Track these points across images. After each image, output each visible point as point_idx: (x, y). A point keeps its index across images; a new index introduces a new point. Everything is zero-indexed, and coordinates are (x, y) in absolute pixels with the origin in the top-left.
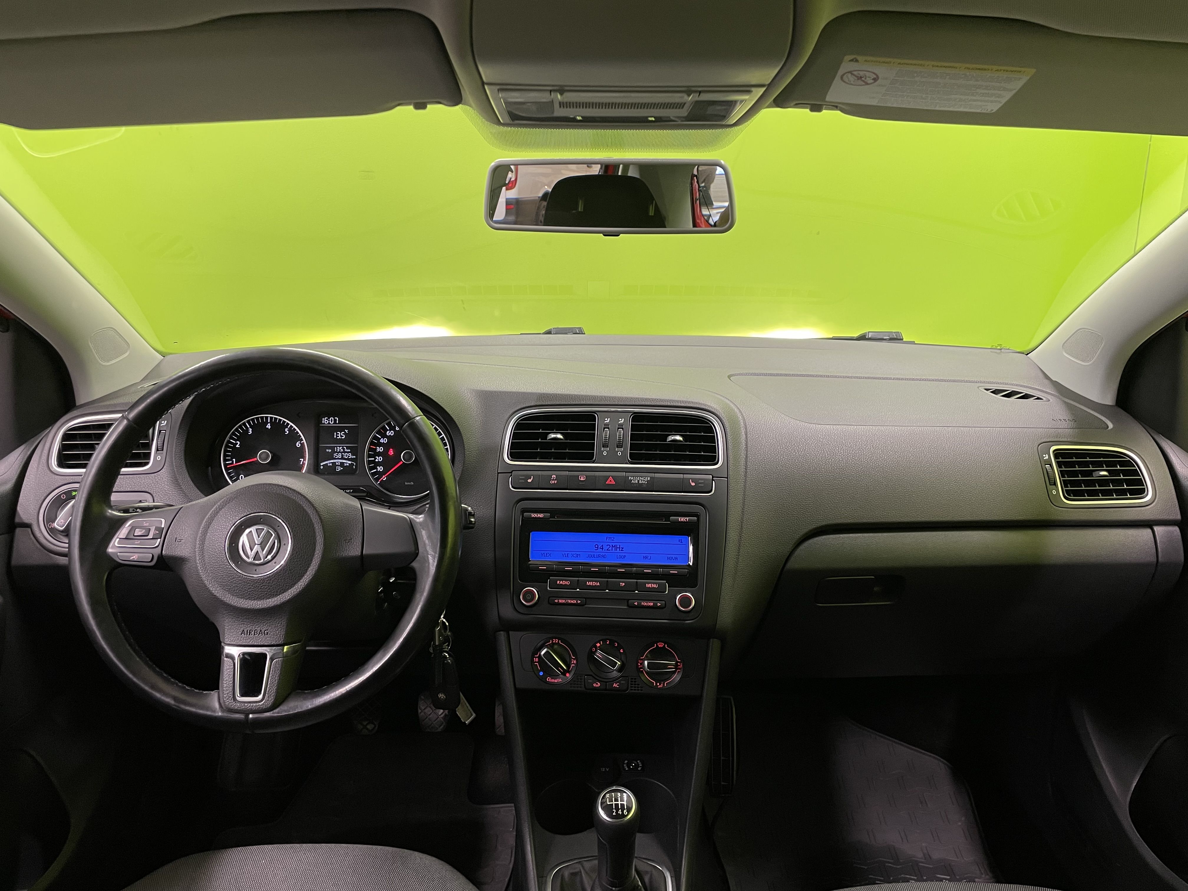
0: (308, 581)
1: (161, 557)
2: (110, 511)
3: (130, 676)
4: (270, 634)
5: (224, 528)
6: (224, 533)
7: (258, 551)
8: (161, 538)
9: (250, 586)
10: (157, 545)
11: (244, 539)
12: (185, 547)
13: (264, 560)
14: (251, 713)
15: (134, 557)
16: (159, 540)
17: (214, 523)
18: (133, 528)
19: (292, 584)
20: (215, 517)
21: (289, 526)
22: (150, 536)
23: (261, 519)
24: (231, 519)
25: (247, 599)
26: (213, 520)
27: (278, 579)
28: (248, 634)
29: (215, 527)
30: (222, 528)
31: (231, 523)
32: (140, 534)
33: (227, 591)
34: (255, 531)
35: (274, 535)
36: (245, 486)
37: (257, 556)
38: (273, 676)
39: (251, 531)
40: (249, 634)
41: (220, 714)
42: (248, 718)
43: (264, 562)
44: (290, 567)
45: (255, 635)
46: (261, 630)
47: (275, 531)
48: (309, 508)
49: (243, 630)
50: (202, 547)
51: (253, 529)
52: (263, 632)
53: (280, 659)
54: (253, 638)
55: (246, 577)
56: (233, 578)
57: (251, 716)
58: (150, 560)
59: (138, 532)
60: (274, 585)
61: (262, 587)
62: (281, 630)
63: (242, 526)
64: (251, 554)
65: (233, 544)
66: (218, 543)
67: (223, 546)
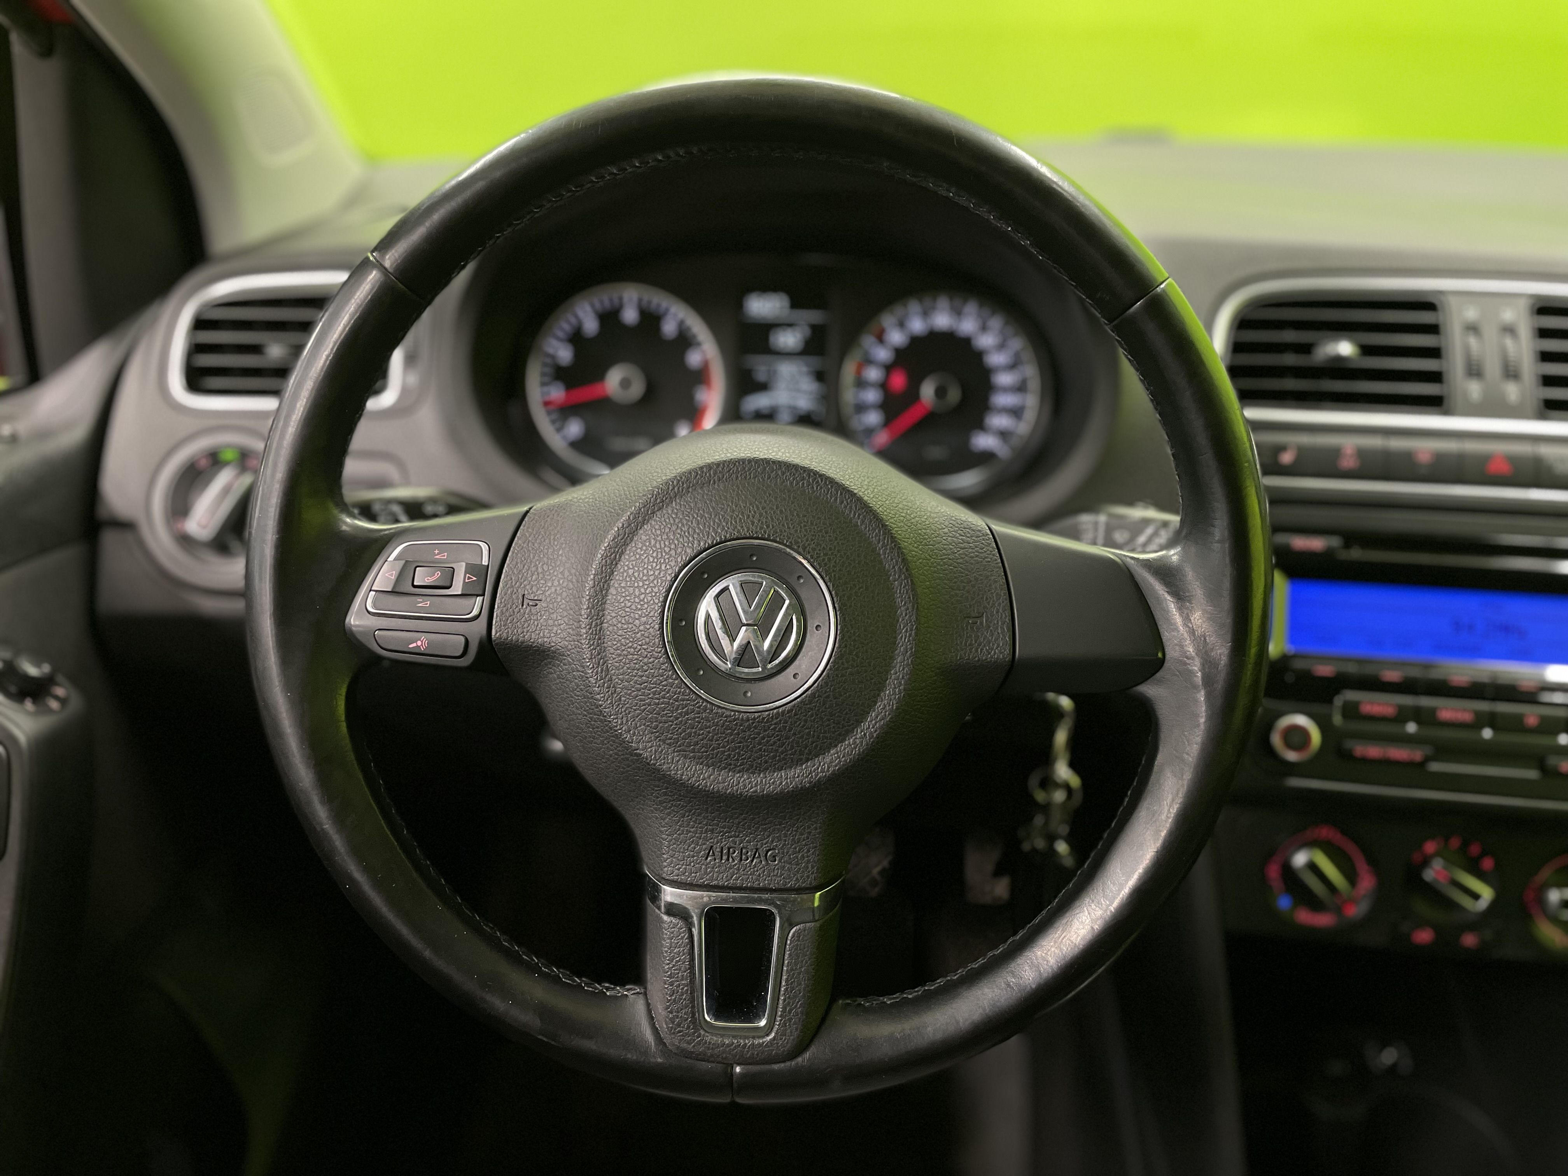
0: (881, 727)
1: (487, 644)
2: (348, 520)
3: (427, 953)
4: (780, 861)
5: (656, 578)
6: (656, 590)
7: (749, 642)
8: (484, 595)
9: (731, 734)
10: (475, 612)
11: (707, 606)
12: (550, 622)
13: (764, 668)
14: (739, 1064)
15: (419, 643)
16: (479, 599)
17: (626, 563)
18: (408, 567)
19: (840, 735)
20: (626, 544)
21: (827, 579)
22: (457, 588)
23: (752, 555)
24: (673, 552)
25: (725, 768)
26: (622, 553)
27: (806, 721)
28: (725, 857)
29: (631, 572)
30: (648, 576)
31: (673, 564)
32: (428, 581)
33: (669, 744)
34: (739, 589)
35: (787, 602)
36: (701, 463)
37: (745, 655)
38: (792, 970)
39: (726, 589)
40: (728, 859)
41: (659, 1060)
42: (732, 1075)
43: (767, 673)
44: (834, 689)
45: (741, 860)
46: (757, 849)
47: (793, 592)
48: (874, 530)
49: (712, 847)
50: (596, 625)
51: (732, 583)
52: (763, 854)
53: (808, 925)
54: (738, 869)
55: (720, 711)
56: (687, 713)
57: (738, 1069)
58: (459, 654)
59: (422, 577)
60: (795, 734)
61: (763, 738)
62: (808, 851)
63: (703, 573)
64: (731, 648)
65: (681, 620)
66: (640, 616)
67: (657, 627)
